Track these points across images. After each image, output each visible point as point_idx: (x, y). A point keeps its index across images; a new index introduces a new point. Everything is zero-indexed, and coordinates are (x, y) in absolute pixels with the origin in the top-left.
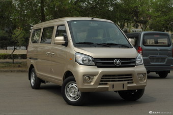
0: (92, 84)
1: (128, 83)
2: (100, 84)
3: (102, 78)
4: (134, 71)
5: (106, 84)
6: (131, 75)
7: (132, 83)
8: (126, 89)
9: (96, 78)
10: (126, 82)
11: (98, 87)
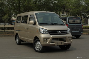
0: (48, 42)
1: (64, 42)
2: (51, 42)
3: (52, 40)
4: (66, 36)
5: (54, 42)
6: (65, 38)
7: (66, 42)
8: (63, 44)
9: (49, 40)
10: (63, 41)
11: (51, 44)
